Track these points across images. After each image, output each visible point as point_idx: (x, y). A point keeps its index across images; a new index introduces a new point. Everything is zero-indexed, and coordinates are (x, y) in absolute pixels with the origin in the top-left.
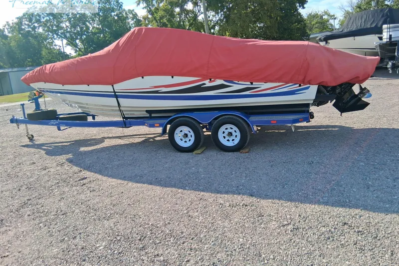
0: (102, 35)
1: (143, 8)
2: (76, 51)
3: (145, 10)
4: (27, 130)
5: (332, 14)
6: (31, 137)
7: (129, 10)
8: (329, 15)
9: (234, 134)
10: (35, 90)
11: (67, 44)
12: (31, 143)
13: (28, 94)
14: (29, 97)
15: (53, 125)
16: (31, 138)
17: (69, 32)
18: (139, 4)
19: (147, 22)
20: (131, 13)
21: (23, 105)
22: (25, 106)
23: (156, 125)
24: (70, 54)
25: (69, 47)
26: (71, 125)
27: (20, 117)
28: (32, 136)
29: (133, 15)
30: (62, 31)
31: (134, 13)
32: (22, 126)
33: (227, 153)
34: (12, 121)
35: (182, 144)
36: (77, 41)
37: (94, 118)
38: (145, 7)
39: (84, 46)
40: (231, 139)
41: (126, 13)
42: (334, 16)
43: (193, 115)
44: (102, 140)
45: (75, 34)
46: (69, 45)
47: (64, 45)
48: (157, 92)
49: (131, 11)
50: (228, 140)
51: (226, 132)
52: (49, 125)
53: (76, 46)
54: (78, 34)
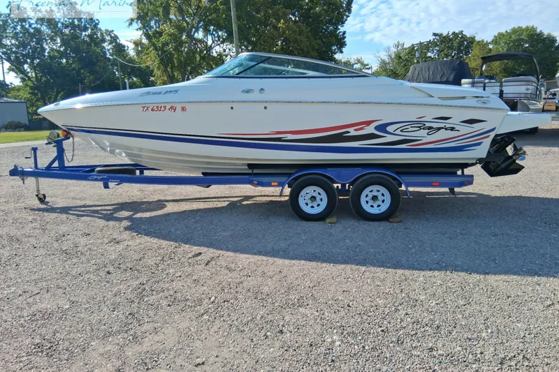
0: (65, 60)
1: (137, 30)
2: (23, 80)
3: (140, 32)
4: (38, 188)
5: (366, 63)
6: (42, 197)
7: (107, 31)
8: (362, 64)
9: (381, 198)
10: (60, 129)
11: (10, 69)
12: (43, 206)
13: (47, 133)
14: (49, 138)
15: (96, 180)
16: (42, 199)
17: (14, 52)
18: (131, 24)
19: (140, 49)
20: (110, 35)
21: (35, 150)
22: (38, 152)
23: (273, 184)
24: (11, 83)
25: (13, 74)
26: (122, 181)
27: (28, 166)
28: (44, 196)
29: (111, 37)
30: (5, 50)
31: (113, 35)
32: (31, 181)
33: (371, 223)
34: (15, 172)
35: (308, 210)
36: (26, 66)
37: (142, 173)
38: (140, 29)
39: (36, 74)
40: (375, 205)
41: (102, 34)
42: (368, 65)
43: (330, 173)
44: (160, 204)
45: (24, 56)
46: (13, 70)
47: (6, 71)
48: (279, 139)
49: (109, 32)
50: (372, 206)
51: (370, 195)
52: (89, 180)
53: (23, 72)
54: (27, 56)
